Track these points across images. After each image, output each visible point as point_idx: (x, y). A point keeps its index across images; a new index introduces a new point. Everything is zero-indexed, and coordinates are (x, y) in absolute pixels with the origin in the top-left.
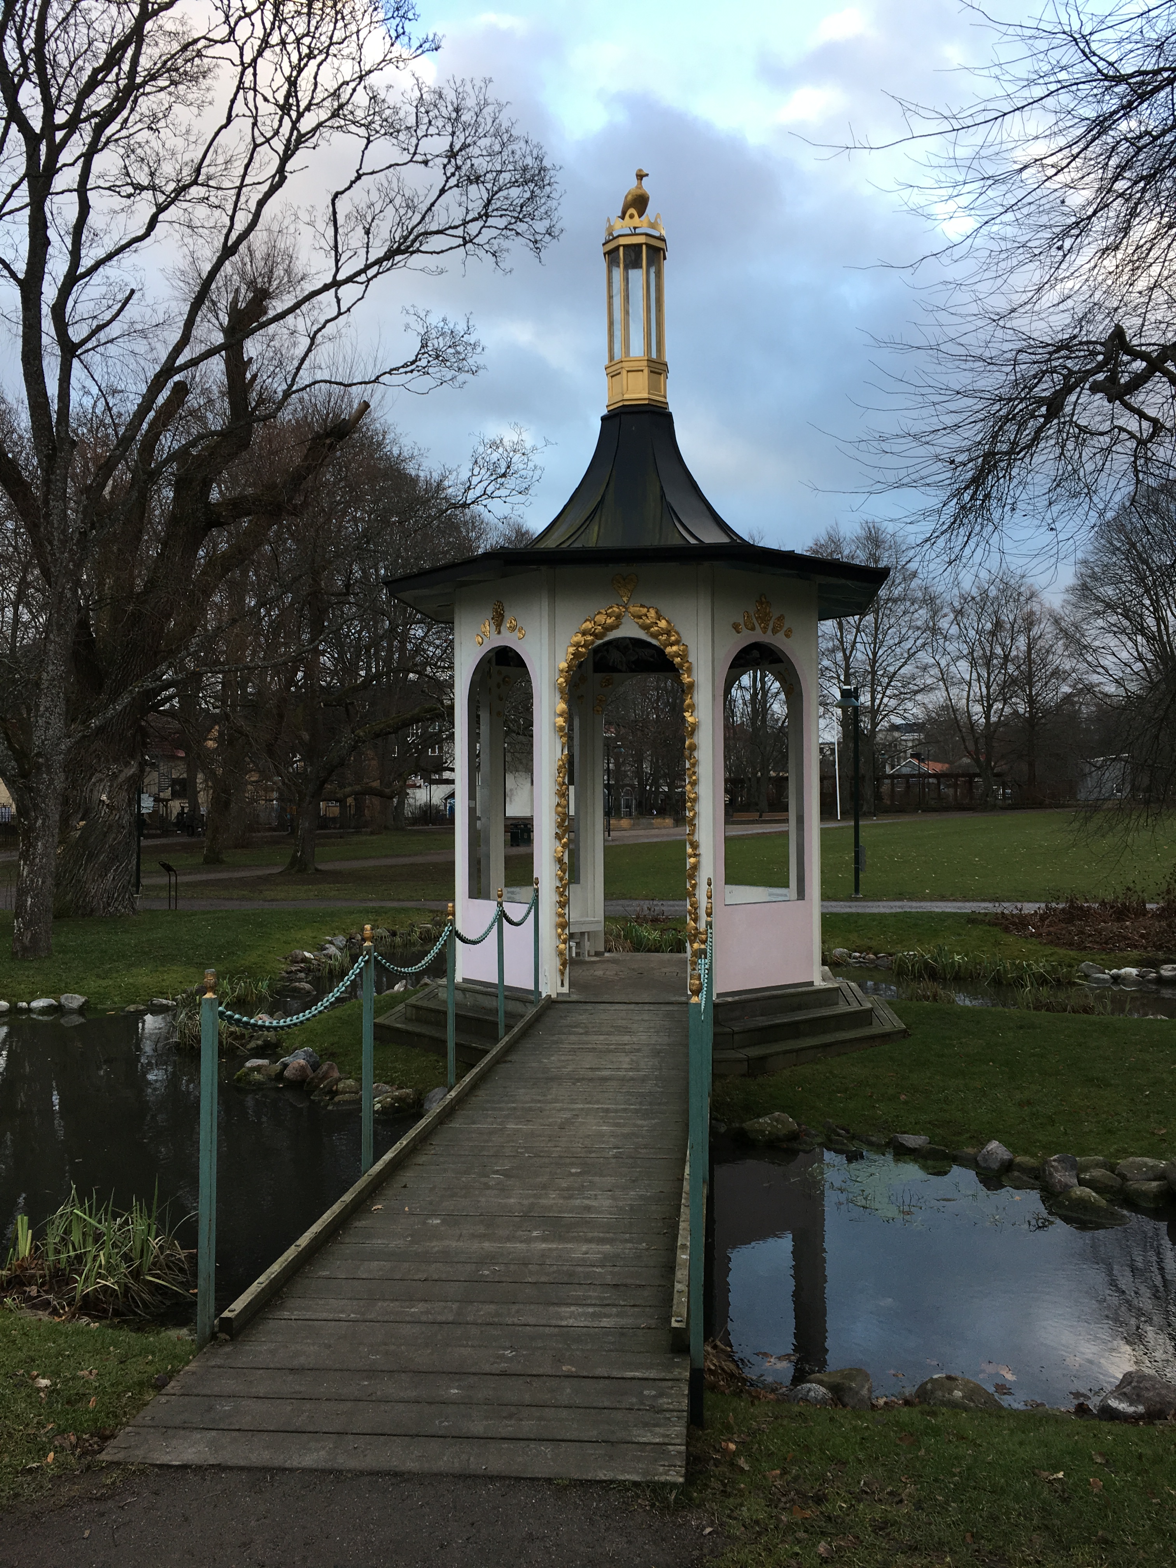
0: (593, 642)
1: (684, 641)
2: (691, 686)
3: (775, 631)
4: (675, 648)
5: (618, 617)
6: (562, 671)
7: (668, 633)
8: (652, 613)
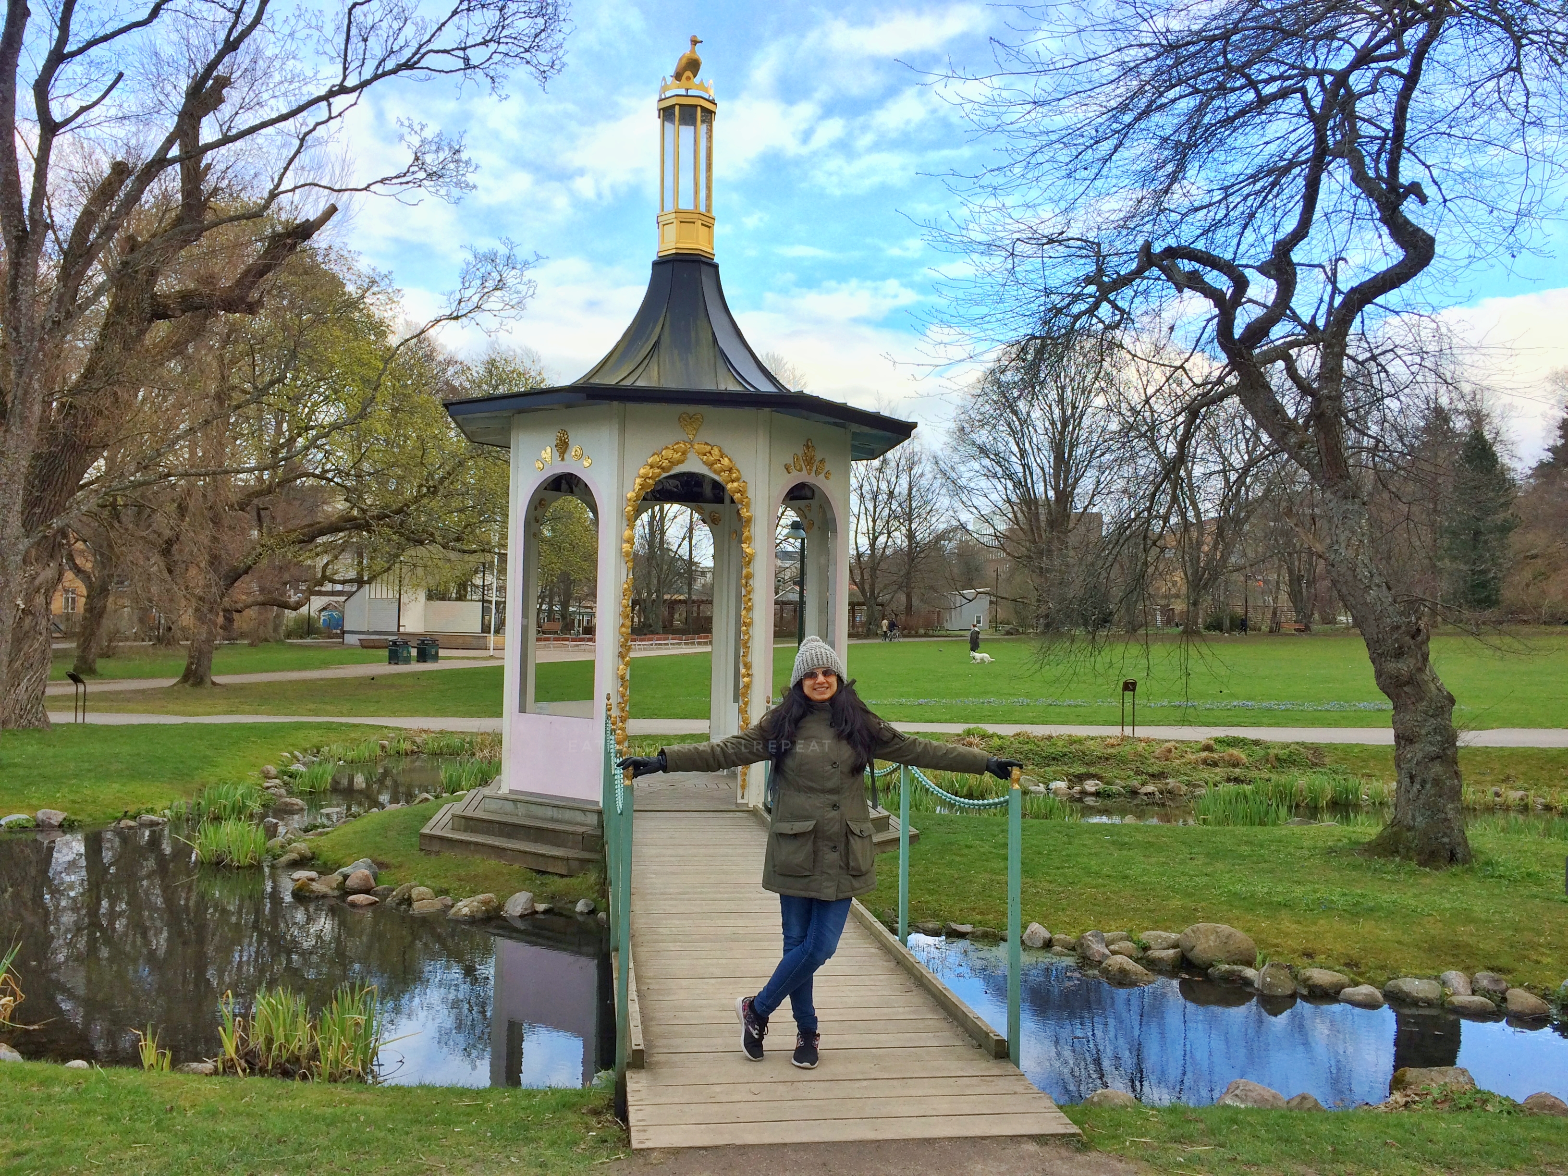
0: (660, 475)
1: (744, 478)
2: (749, 520)
3: (817, 473)
4: (735, 484)
5: (684, 453)
6: (630, 500)
7: (730, 470)
8: (716, 451)
